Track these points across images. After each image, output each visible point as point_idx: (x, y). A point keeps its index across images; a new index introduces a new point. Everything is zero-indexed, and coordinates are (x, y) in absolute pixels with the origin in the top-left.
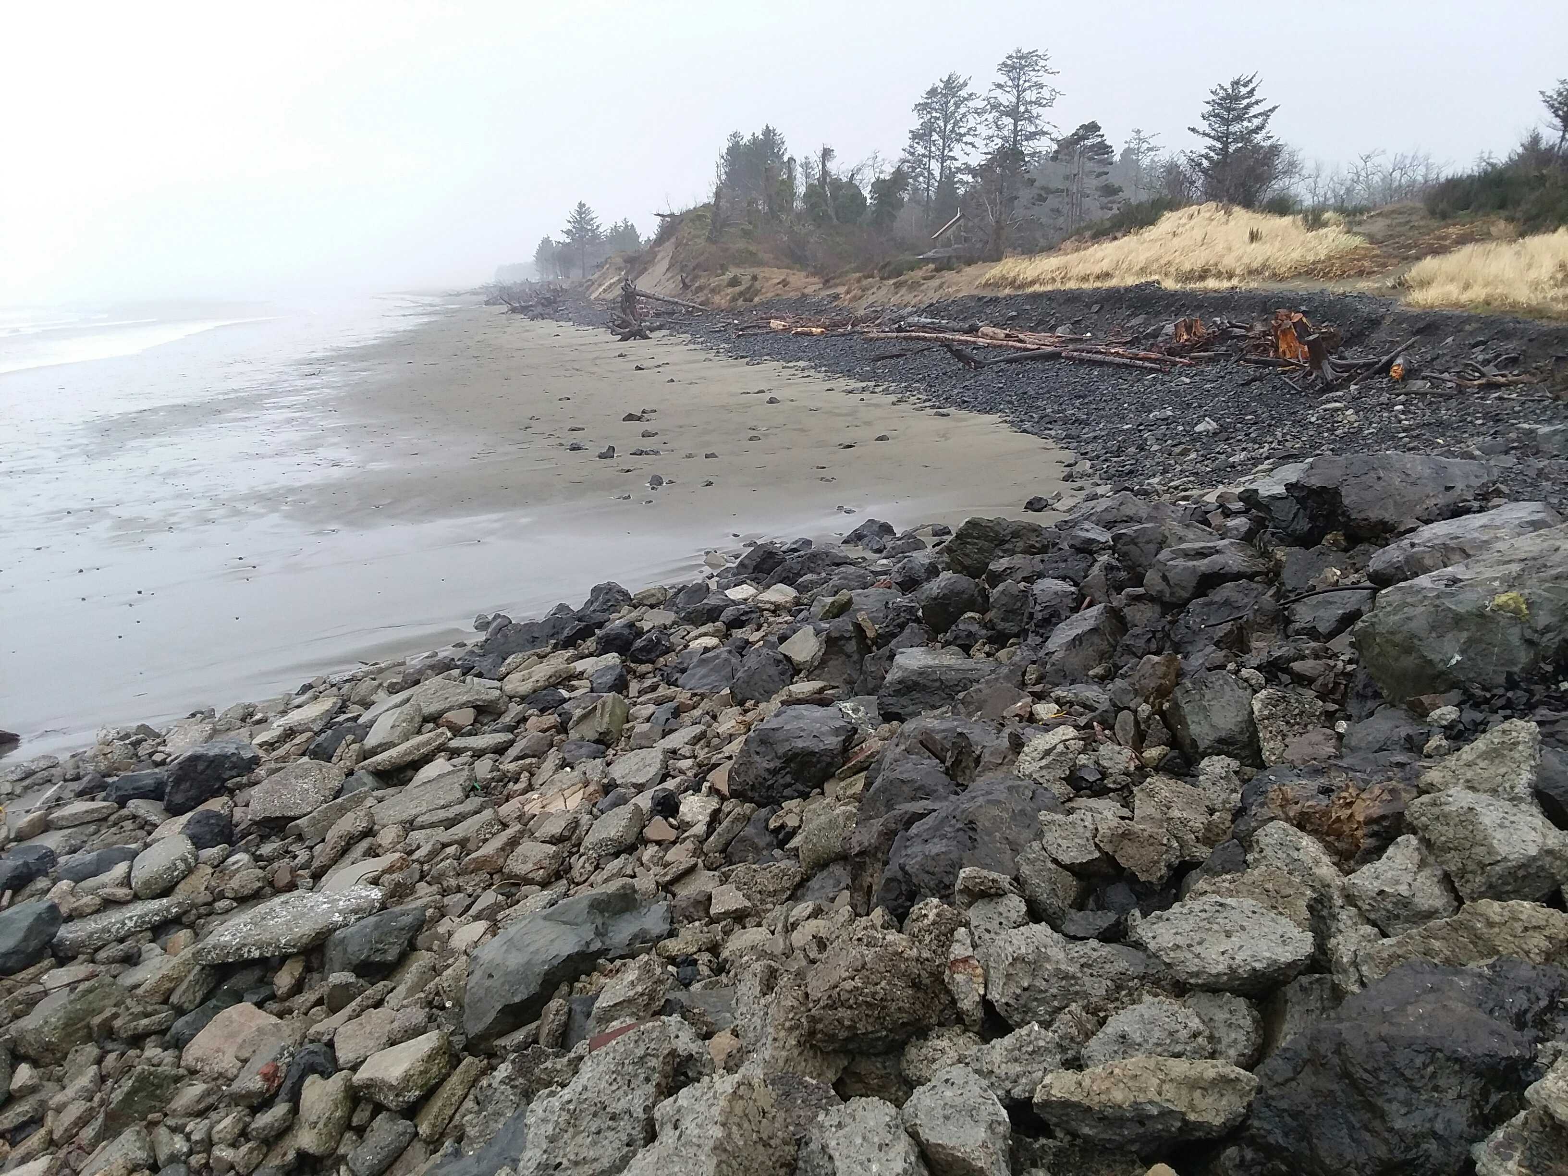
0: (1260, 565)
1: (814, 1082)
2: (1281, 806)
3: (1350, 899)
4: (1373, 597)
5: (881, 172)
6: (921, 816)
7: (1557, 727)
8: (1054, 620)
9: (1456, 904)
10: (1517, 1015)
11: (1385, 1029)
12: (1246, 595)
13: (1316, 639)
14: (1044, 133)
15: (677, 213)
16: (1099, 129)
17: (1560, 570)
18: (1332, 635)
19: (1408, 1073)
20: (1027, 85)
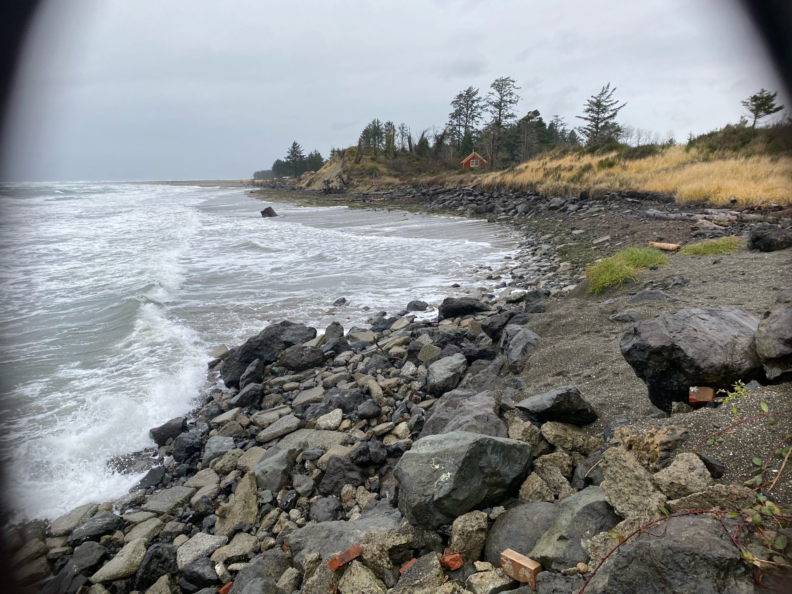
5: (437, 132)
11: (671, 543)
14: (513, 116)
16: (539, 114)
19: (682, 565)
20: (505, 94)
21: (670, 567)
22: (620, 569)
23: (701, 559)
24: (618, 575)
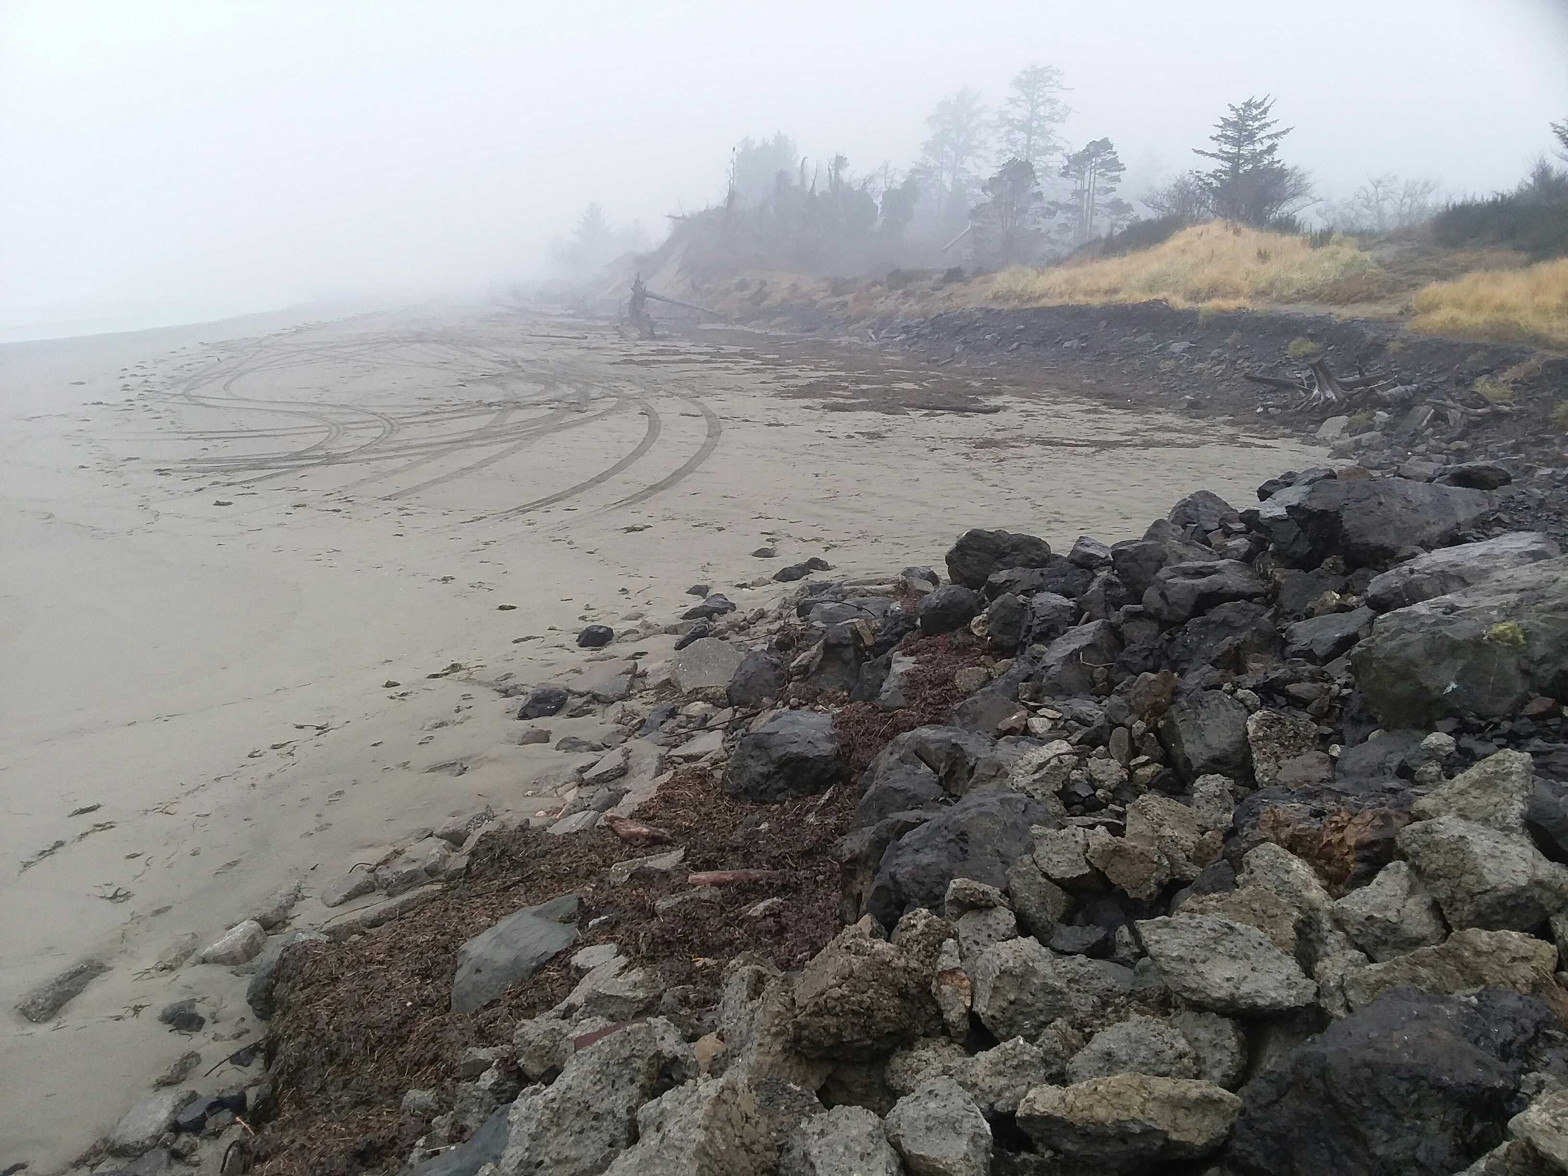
0: (1258, 586)
1: (798, 1089)
2: (1272, 828)
3: (1339, 923)
4: (1371, 621)
5: (892, 182)
6: (914, 826)
7: (1551, 758)
8: (1052, 634)
9: (1444, 931)
10: (1503, 1045)
11: (1369, 1055)
12: (1244, 616)
13: (1313, 662)
14: (1056, 148)
15: (687, 215)
16: (1111, 146)
17: (1558, 601)
18: (1329, 658)
19: (1391, 1099)
20: (1040, 100)
21: (1366, 1104)
22: (1260, 1107)
23: (1432, 1087)
24: (1255, 1120)
